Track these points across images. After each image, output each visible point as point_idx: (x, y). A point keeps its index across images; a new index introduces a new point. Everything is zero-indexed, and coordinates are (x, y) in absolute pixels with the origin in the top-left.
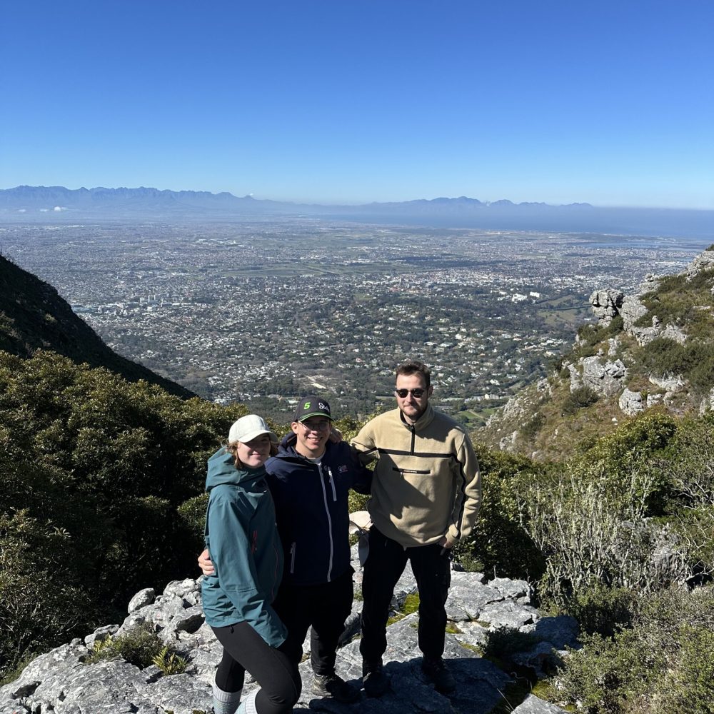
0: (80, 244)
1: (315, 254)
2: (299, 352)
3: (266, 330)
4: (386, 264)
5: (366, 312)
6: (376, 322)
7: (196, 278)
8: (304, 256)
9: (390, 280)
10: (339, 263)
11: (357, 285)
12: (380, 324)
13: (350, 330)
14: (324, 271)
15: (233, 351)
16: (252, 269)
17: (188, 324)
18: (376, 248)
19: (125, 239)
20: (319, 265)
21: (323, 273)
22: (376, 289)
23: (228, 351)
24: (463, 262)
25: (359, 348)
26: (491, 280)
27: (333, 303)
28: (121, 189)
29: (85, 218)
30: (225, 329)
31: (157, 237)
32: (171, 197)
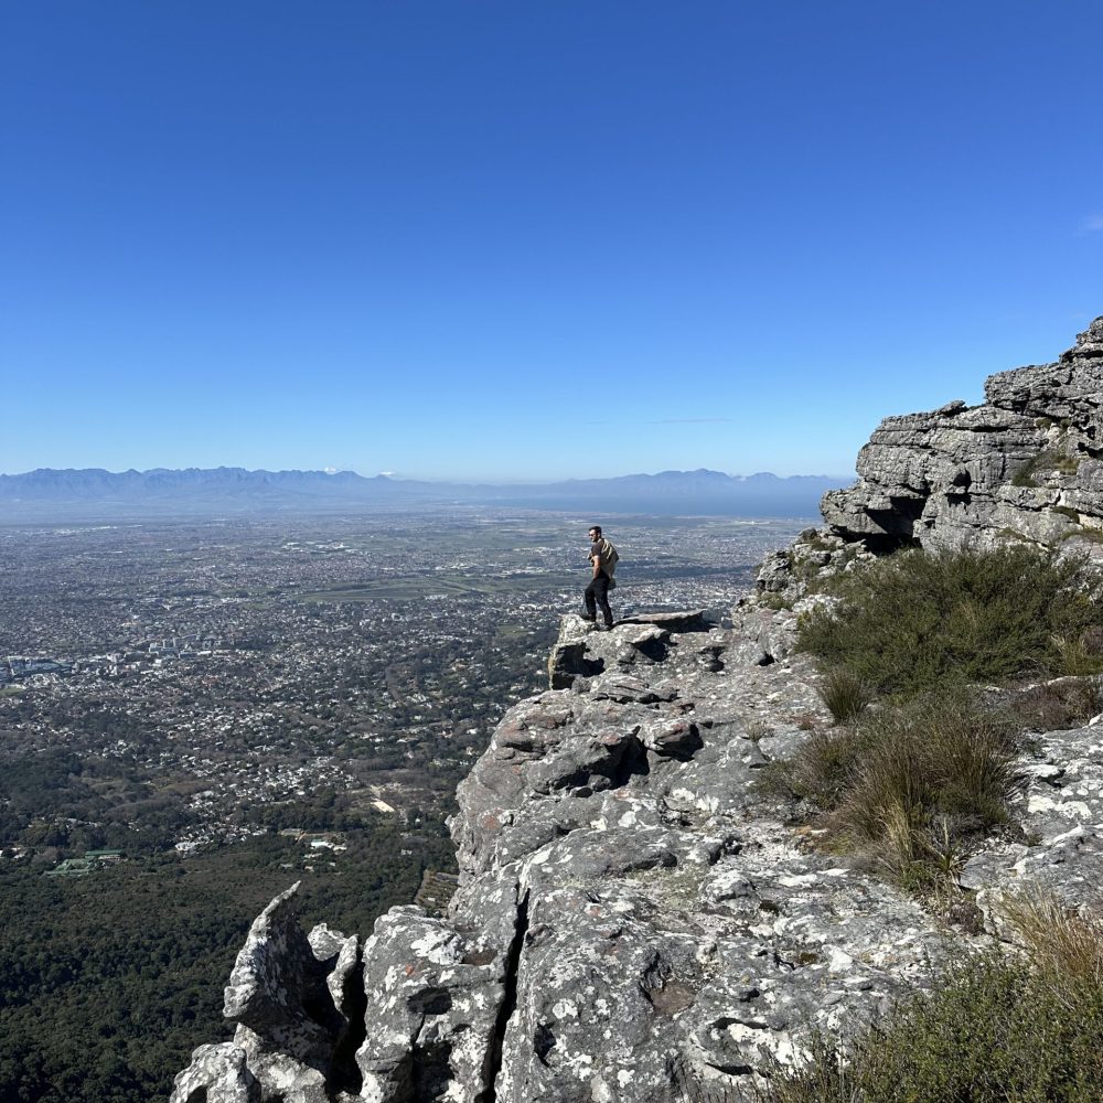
0: (98, 556)
1: (461, 560)
2: (373, 737)
3: (330, 697)
4: (568, 574)
5: (502, 660)
6: (515, 679)
7: (258, 606)
8: (441, 564)
9: (566, 601)
10: (493, 575)
11: (510, 611)
12: (520, 682)
13: (470, 694)
14: (465, 587)
15: (262, 737)
16: (354, 587)
17: (207, 689)
18: (559, 549)
19: (171, 546)
20: (460, 579)
21: (463, 592)
22: (538, 618)
23: (253, 739)
24: (689, 569)
25: (478, 726)
26: (728, 598)
27: (455, 646)
28: (190, 471)
29: (125, 515)
30: (264, 697)
31: (226, 541)
32: (265, 480)
